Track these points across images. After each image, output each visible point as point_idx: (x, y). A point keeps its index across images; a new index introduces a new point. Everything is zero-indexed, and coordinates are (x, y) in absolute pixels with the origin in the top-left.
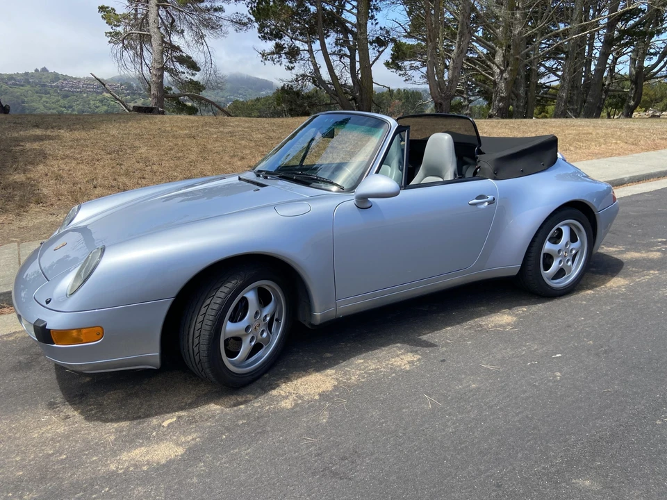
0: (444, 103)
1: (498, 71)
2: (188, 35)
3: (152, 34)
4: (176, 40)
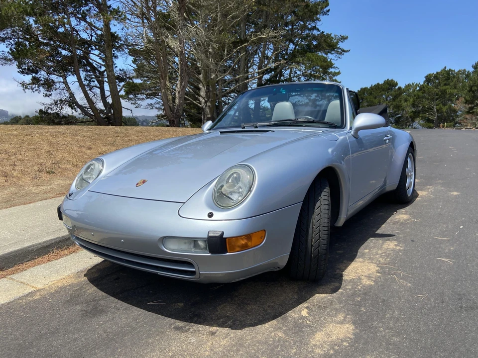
0: (175, 120)
1: (204, 101)
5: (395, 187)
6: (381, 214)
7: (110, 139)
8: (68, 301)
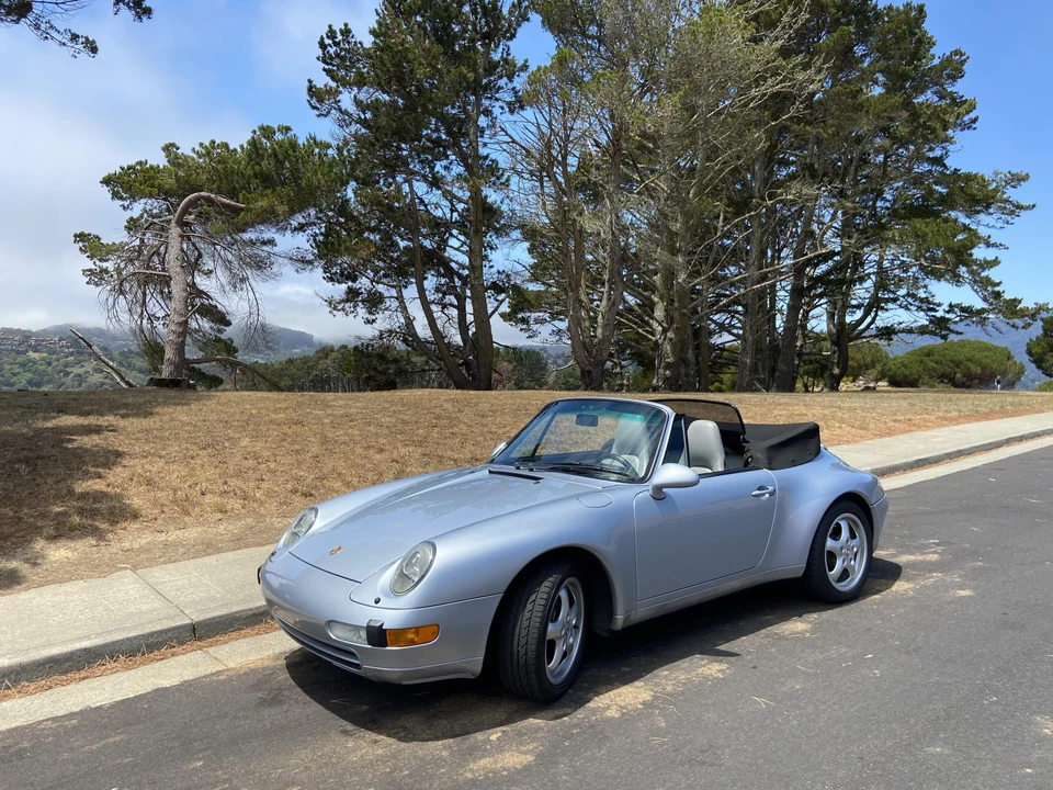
0: (594, 371)
1: (660, 328)
2: (222, 275)
3: (173, 275)
4: (201, 282)
5: (800, 573)
7: (421, 431)
8: (252, 686)
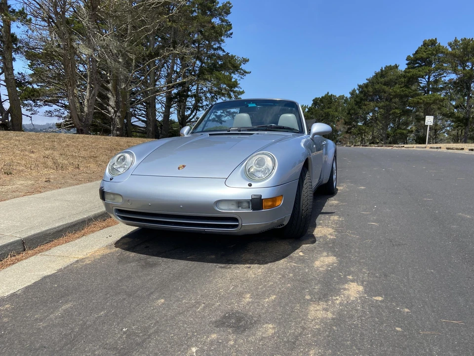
1: (113, 111)
6: (318, 201)
